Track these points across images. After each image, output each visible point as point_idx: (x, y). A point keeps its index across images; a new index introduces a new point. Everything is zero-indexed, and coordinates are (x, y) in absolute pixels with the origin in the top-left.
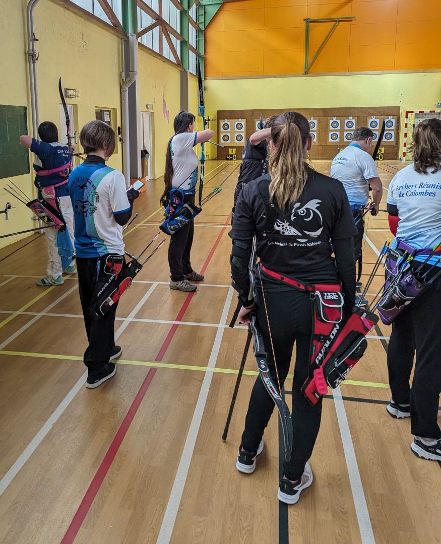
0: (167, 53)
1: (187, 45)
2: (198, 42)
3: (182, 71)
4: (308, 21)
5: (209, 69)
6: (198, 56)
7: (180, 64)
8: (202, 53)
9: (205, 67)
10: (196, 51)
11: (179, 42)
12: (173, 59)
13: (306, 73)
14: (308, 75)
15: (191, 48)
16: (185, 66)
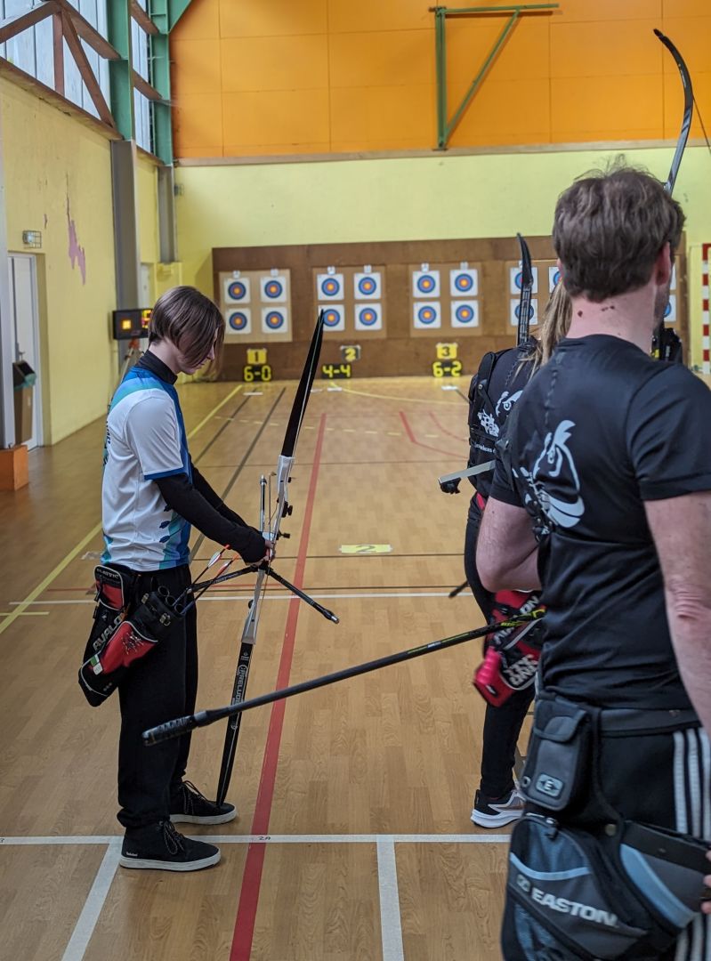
0: (75, 90)
1: (126, 71)
2: (153, 66)
3: (115, 142)
4: (440, 13)
5: (185, 139)
6: (155, 103)
7: (110, 121)
8: (165, 94)
9: (175, 131)
10: (149, 89)
11: (104, 63)
12: (91, 108)
13: (443, 147)
14: (447, 152)
15: (137, 82)
16: (125, 128)
